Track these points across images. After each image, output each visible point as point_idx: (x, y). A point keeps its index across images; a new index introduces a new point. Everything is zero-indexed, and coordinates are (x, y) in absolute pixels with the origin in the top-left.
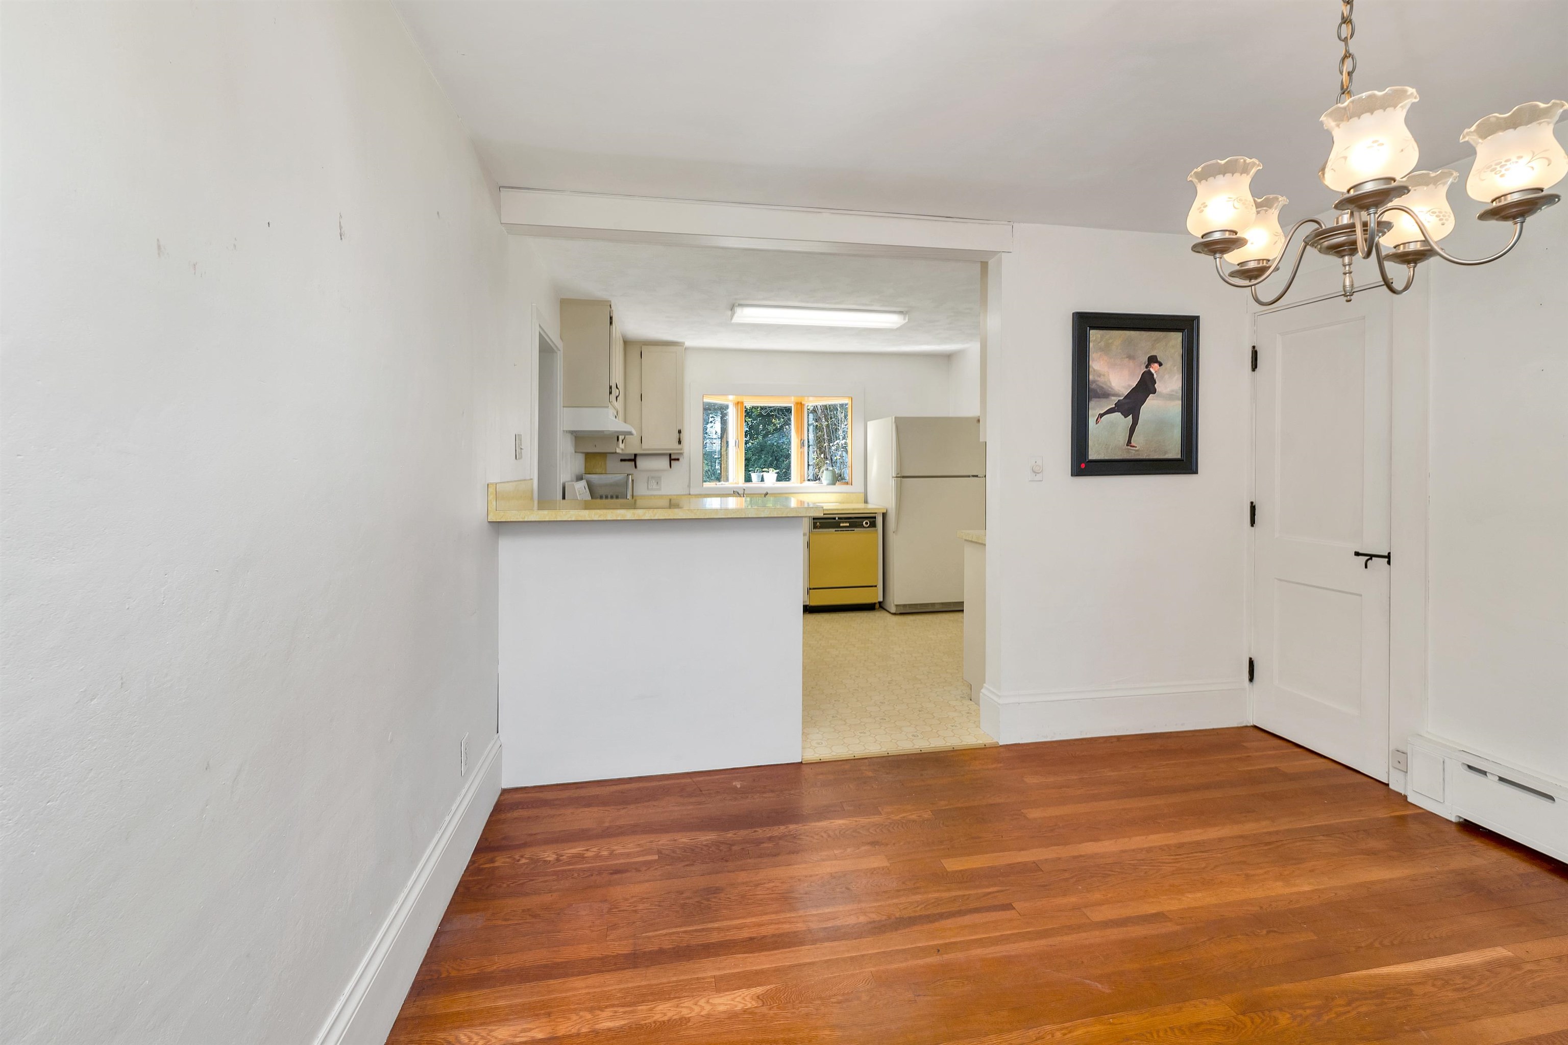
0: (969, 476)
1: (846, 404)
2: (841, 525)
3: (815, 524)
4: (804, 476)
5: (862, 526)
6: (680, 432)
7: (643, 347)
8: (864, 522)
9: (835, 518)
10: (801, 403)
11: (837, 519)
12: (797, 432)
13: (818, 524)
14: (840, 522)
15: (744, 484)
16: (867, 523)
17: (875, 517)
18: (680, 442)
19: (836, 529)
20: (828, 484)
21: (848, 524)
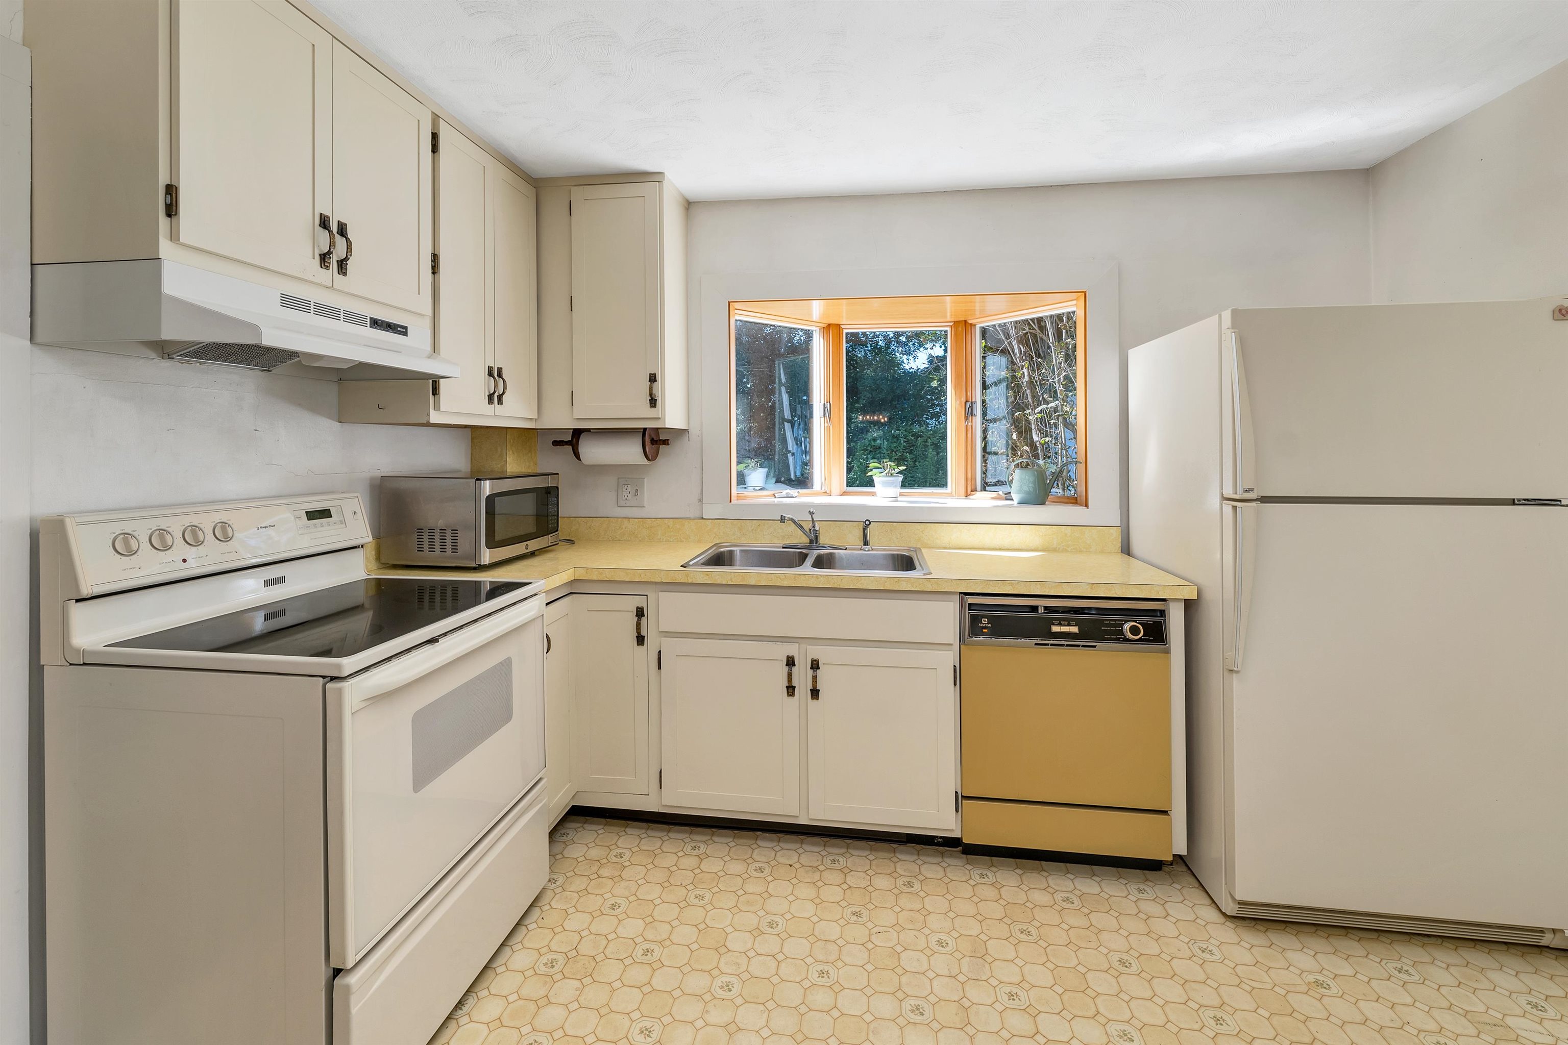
0: (1513, 502)
1: (1070, 316)
2: (1055, 629)
3: (975, 620)
4: (974, 479)
5: (1118, 636)
6: (653, 379)
7: (574, 189)
8: (1127, 626)
9: (1034, 609)
10: (965, 321)
11: (1041, 610)
12: (957, 386)
13: (985, 621)
14: (1051, 622)
15: (844, 494)
16: (1134, 631)
17: (1162, 613)
18: (653, 402)
19: (1039, 641)
20: (1022, 502)
21: (1075, 629)
